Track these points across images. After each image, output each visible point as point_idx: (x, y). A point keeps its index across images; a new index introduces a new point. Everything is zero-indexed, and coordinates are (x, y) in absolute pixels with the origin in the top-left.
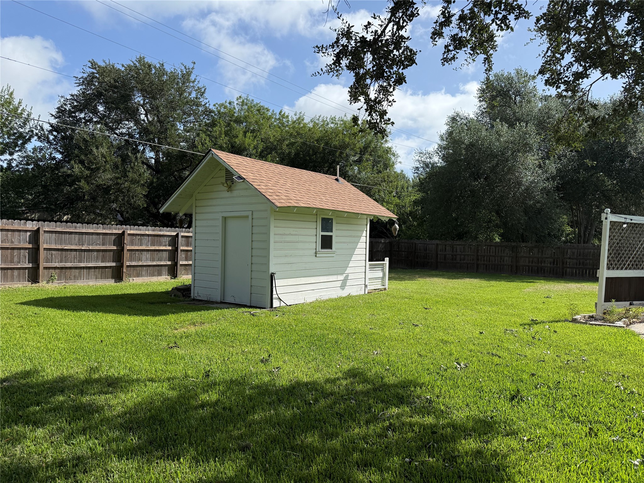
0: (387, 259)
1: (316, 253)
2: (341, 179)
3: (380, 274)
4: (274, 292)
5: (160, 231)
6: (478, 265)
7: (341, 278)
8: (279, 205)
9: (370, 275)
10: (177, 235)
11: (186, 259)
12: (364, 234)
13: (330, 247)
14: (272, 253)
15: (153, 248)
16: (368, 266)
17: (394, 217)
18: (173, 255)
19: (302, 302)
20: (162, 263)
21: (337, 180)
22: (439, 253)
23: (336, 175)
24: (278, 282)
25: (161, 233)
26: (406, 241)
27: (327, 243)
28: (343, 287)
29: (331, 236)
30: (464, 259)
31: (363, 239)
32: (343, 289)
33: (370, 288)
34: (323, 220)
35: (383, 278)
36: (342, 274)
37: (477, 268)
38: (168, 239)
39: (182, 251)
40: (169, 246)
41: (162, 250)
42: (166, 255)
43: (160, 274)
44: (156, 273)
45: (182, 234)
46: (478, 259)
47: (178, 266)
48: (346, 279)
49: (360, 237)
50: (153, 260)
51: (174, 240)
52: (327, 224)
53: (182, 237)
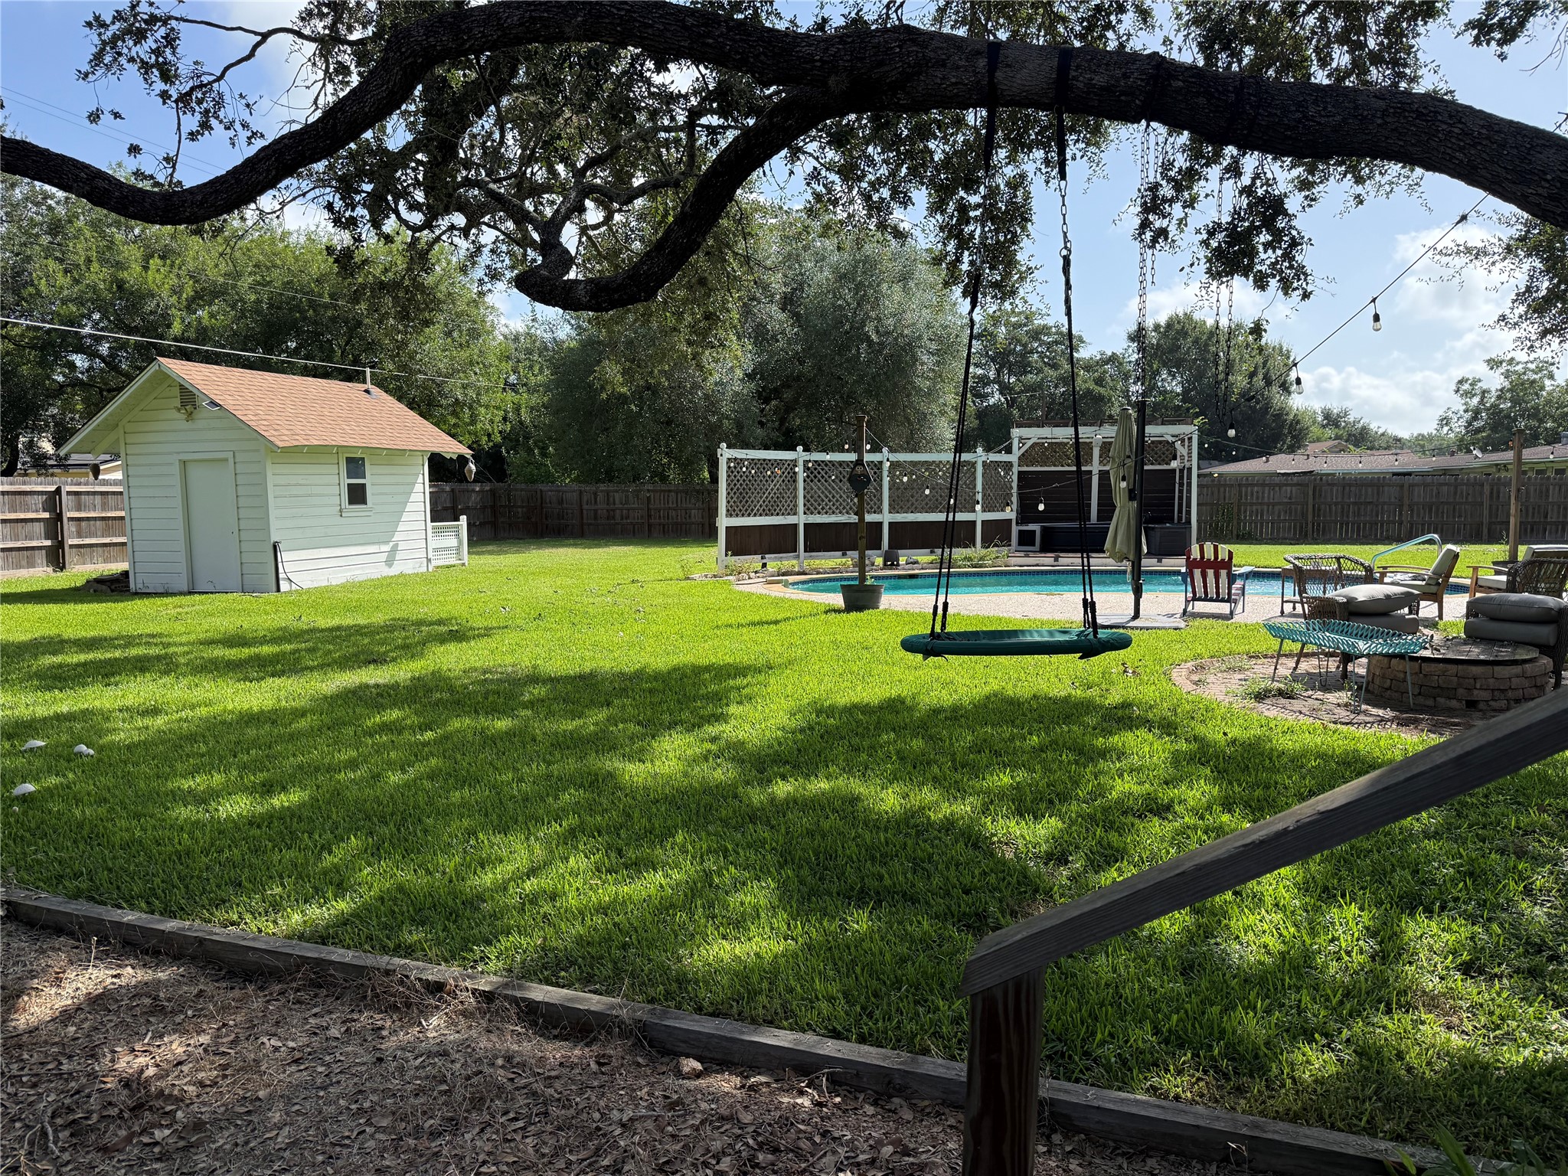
0: (463, 518)
1: (341, 511)
2: (374, 390)
3: (454, 542)
4: (281, 570)
5: (24, 483)
6: (650, 526)
7: (386, 548)
8: (281, 444)
9: (433, 543)
10: (58, 491)
11: (80, 535)
12: (420, 480)
13: (363, 501)
14: (273, 513)
15: (13, 516)
16: (429, 531)
17: (467, 452)
18: (54, 526)
19: (325, 584)
20: (35, 543)
21: (367, 391)
22: (585, 507)
23: (364, 382)
24: (285, 556)
25: (27, 488)
26: (523, 486)
27: (357, 495)
28: (389, 562)
29: (364, 485)
30: (627, 517)
31: (419, 487)
32: (390, 566)
33: (434, 563)
34: (349, 460)
35: (459, 548)
36: (387, 542)
37: (650, 531)
38: (41, 499)
39: (71, 519)
40: (45, 510)
41: (32, 520)
42: (39, 528)
43: (31, 564)
44: (24, 563)
45: (69, 488)
46: (649, 516)
47: (67, 548)
48: (394, 550)
49: (414, 484)
50: (17, 539)
51: (53, 500)
52: (355, 466)
53: (69, 493)
